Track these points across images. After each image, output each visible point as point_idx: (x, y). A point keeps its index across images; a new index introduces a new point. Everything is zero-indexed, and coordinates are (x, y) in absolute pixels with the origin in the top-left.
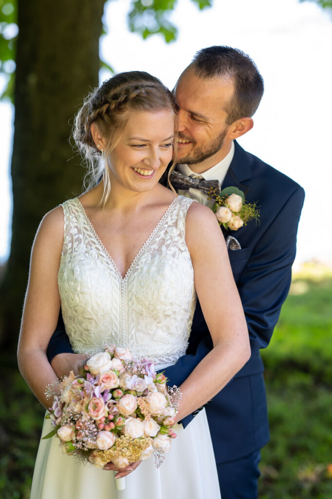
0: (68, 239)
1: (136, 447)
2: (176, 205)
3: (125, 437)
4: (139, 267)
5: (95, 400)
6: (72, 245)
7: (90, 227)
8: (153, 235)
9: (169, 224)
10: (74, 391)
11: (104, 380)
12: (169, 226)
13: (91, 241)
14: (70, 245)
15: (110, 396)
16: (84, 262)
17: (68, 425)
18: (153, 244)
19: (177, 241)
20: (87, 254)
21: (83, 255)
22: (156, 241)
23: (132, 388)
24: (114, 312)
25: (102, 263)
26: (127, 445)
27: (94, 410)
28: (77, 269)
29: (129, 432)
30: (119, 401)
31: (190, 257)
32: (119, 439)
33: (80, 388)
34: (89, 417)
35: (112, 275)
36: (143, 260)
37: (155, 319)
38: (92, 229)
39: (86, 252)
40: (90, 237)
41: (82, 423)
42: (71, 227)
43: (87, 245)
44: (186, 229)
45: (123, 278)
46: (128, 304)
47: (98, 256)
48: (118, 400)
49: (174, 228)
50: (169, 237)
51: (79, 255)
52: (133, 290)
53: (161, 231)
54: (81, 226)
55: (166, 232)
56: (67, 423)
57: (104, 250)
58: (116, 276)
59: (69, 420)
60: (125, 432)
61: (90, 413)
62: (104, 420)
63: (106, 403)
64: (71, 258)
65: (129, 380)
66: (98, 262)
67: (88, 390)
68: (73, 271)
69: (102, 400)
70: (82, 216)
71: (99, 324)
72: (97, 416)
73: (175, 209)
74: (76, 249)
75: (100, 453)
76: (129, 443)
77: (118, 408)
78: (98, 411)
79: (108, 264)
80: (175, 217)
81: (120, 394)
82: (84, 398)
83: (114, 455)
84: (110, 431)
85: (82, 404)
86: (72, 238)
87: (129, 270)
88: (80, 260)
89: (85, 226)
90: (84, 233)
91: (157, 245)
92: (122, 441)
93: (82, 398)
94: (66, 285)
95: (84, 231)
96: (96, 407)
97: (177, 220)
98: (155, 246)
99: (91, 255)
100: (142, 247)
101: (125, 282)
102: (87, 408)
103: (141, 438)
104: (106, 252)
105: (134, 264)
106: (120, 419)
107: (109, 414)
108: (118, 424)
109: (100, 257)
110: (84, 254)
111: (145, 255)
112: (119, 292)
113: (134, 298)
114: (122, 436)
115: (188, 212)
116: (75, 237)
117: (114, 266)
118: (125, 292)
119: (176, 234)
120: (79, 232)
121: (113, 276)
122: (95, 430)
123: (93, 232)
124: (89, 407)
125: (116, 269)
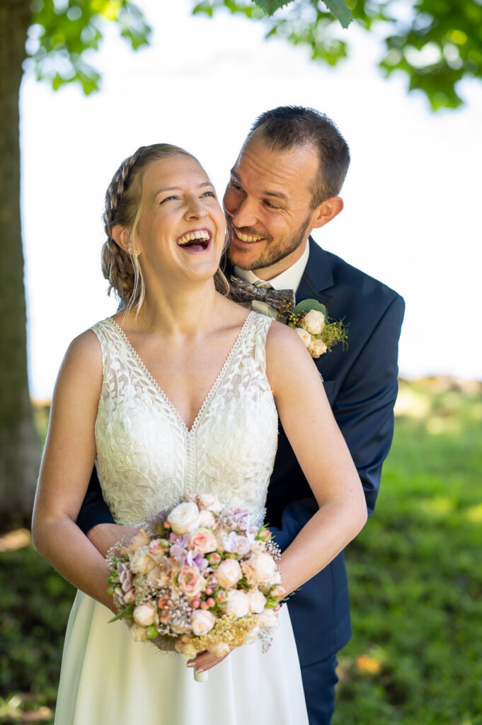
0: (109, 377)
1: (241, 629)
2: (250, 327)
3: (228, 616)
4: (210, 415)
5: (186, 569)
6: (116, 386)
7: (138, 361)
8: (224, 370)
9: (243, 354)
10: (155, 558)
11: (197, 542)
12: (244, 357)
13: (141, 380)
14: (112, 386)
15: (206, 562)
16: (135, 410)
17: (149, 603)
18: (225, 383)
19: (257, 377)
20: (138, 399)
21: (132, 401)
22: (229, 379)
23: (232, 550)
24: (178, 476)
25: (159, 410)
26: (230, 627)
27: (187, 583)
28: (127, 420)
29: (232, 609)
30: (217, 568)
31: (272, 398)
32: (220, 620)
33: (163, 553)
34: (181, 593)
35: (174, 427)
36: (215, 405)
37: (233, 484)
38: (140, 364)
39: (136, 396)
40: (139, 374)
41: (172, 601)
42: (112, 360)
43: (135, 386)
44: (267, 360)
45: (189, 431)
46: (196, 465)
47: (153, 402)
48: (215, 567)
49: (251, 359)
50: (245, 373)
51: (127, 400)
52: (204, 446)
53: (234, 364)
54: (125, 359)
55: (241, 366)
56: (147, 601)
57: (160, 392)
58: (179, 428)
59: (150, 597)
60: (228, 611)
61: (181, 587)
62: (199, 595)
63: (201, 572)
64: (116, 404)
65: (227, 540)
66: (155, 409)
67: (177, 556)
68: (122, 423)
69: (196, 569)
70: (124, 345)
71: (157, 493)
72: (191, 592)
73: (249, 333)
74: (123, 392)
75: (194, 640)
76: (233, 623)
77: (217, 578)
78: (193, 585)
79: (167, 411)
80: (251, 344)
81: (218, 559)
82: (171, 567)
83: (213, 641)
84: (208, 610)
85: (169, 575)
86: (115, 376)
87: (196, 419)
88: (130, 408)
89: (129, 359)
90: (129, 369)
91: (231, 383)
92: (224, 622)
93: (168, 567)
94: (113, 442)
95: (131, 367)
96: (190, 579)
97: (254, 347)
98: (229, 386)
99: (144, 400)
100: (211, 388)
101: (192, 435)
102: (177, 581)
103: (247, 617)
104: (163, 396)
105: (202, 411)
106: (222, 594)
107: (207, 588)
108: (219, 600)
109: (156, 402)
110: (134, 400)
111: (217, 399)
112: (184, 450)
113: (204, 457)
114: (224, 616)
115: (268, 336)
116: (119, 375)
117: (176, 414)
118: (193, 449)
119: (255, 367)
120: (123, 366)
121: (176, 428)
122: (189, 609)
123: (142, 368)
124: (179, 580)
125: (178, 418)
